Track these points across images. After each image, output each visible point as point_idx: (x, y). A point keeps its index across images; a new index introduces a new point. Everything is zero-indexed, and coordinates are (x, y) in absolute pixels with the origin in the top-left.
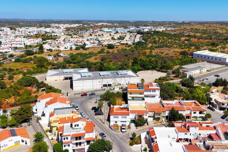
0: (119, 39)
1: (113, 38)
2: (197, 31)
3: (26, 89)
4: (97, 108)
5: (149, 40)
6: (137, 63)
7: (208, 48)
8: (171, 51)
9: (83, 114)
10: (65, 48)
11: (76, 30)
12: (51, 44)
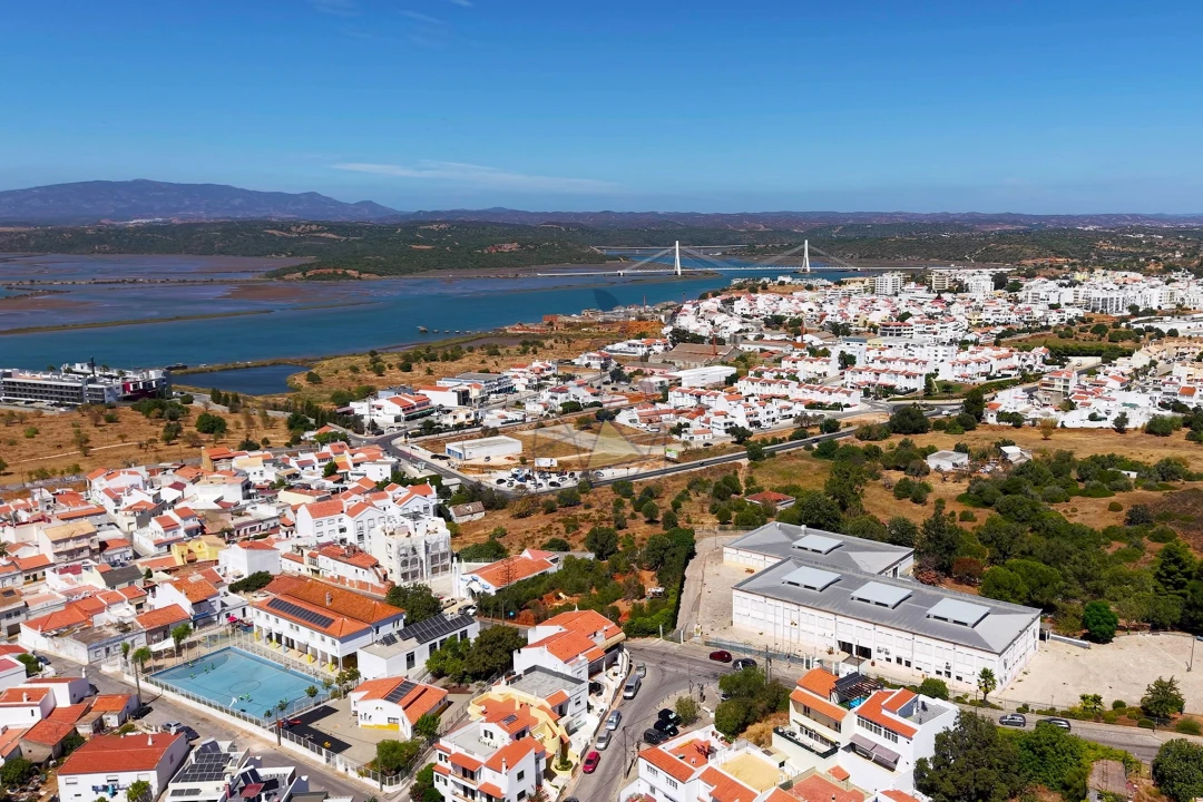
4: (673, 716)
10: (1093, 418)
12: (1048, 385)
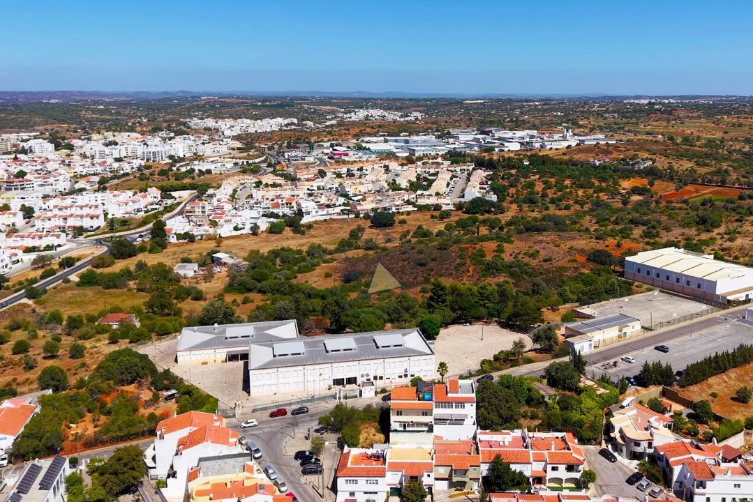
0: (413, 187)
1: (394, 186)
2: (684, 147)
3: (122, 391)
4: (307, 453)
5: (512, 191)
6: (444, 301)
7: (683, 234)
8: (562, 246)
9: (270, 471)
10: (236, 229)
11: (276, 147)
12: (191, 212)
